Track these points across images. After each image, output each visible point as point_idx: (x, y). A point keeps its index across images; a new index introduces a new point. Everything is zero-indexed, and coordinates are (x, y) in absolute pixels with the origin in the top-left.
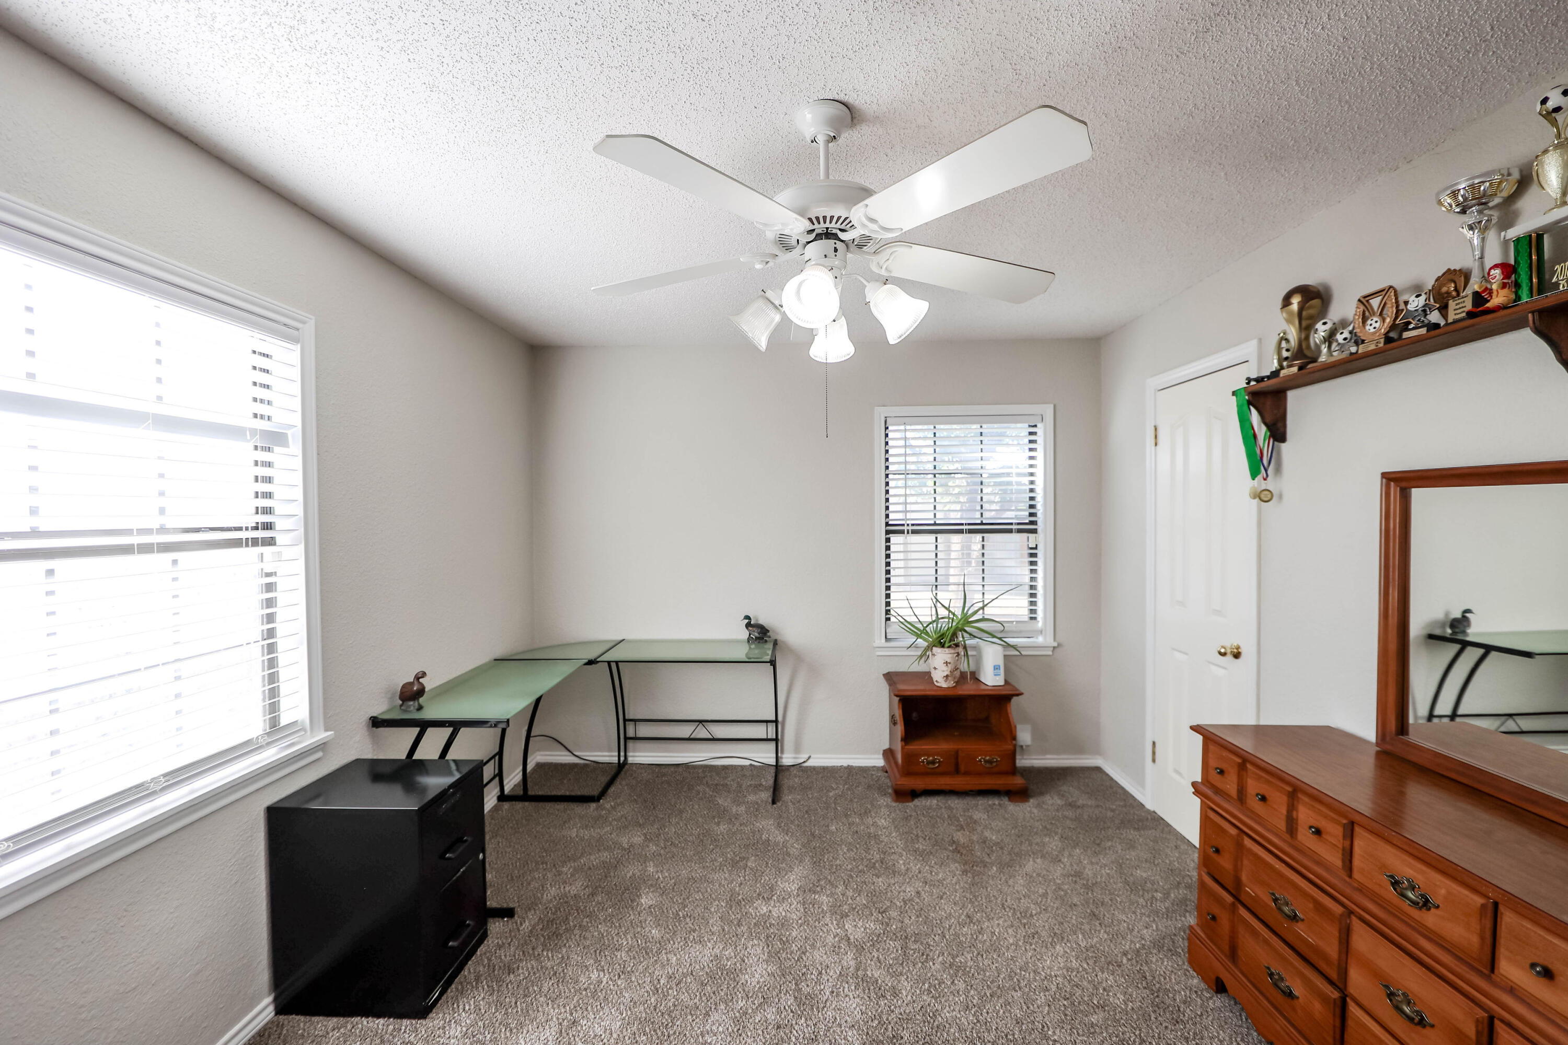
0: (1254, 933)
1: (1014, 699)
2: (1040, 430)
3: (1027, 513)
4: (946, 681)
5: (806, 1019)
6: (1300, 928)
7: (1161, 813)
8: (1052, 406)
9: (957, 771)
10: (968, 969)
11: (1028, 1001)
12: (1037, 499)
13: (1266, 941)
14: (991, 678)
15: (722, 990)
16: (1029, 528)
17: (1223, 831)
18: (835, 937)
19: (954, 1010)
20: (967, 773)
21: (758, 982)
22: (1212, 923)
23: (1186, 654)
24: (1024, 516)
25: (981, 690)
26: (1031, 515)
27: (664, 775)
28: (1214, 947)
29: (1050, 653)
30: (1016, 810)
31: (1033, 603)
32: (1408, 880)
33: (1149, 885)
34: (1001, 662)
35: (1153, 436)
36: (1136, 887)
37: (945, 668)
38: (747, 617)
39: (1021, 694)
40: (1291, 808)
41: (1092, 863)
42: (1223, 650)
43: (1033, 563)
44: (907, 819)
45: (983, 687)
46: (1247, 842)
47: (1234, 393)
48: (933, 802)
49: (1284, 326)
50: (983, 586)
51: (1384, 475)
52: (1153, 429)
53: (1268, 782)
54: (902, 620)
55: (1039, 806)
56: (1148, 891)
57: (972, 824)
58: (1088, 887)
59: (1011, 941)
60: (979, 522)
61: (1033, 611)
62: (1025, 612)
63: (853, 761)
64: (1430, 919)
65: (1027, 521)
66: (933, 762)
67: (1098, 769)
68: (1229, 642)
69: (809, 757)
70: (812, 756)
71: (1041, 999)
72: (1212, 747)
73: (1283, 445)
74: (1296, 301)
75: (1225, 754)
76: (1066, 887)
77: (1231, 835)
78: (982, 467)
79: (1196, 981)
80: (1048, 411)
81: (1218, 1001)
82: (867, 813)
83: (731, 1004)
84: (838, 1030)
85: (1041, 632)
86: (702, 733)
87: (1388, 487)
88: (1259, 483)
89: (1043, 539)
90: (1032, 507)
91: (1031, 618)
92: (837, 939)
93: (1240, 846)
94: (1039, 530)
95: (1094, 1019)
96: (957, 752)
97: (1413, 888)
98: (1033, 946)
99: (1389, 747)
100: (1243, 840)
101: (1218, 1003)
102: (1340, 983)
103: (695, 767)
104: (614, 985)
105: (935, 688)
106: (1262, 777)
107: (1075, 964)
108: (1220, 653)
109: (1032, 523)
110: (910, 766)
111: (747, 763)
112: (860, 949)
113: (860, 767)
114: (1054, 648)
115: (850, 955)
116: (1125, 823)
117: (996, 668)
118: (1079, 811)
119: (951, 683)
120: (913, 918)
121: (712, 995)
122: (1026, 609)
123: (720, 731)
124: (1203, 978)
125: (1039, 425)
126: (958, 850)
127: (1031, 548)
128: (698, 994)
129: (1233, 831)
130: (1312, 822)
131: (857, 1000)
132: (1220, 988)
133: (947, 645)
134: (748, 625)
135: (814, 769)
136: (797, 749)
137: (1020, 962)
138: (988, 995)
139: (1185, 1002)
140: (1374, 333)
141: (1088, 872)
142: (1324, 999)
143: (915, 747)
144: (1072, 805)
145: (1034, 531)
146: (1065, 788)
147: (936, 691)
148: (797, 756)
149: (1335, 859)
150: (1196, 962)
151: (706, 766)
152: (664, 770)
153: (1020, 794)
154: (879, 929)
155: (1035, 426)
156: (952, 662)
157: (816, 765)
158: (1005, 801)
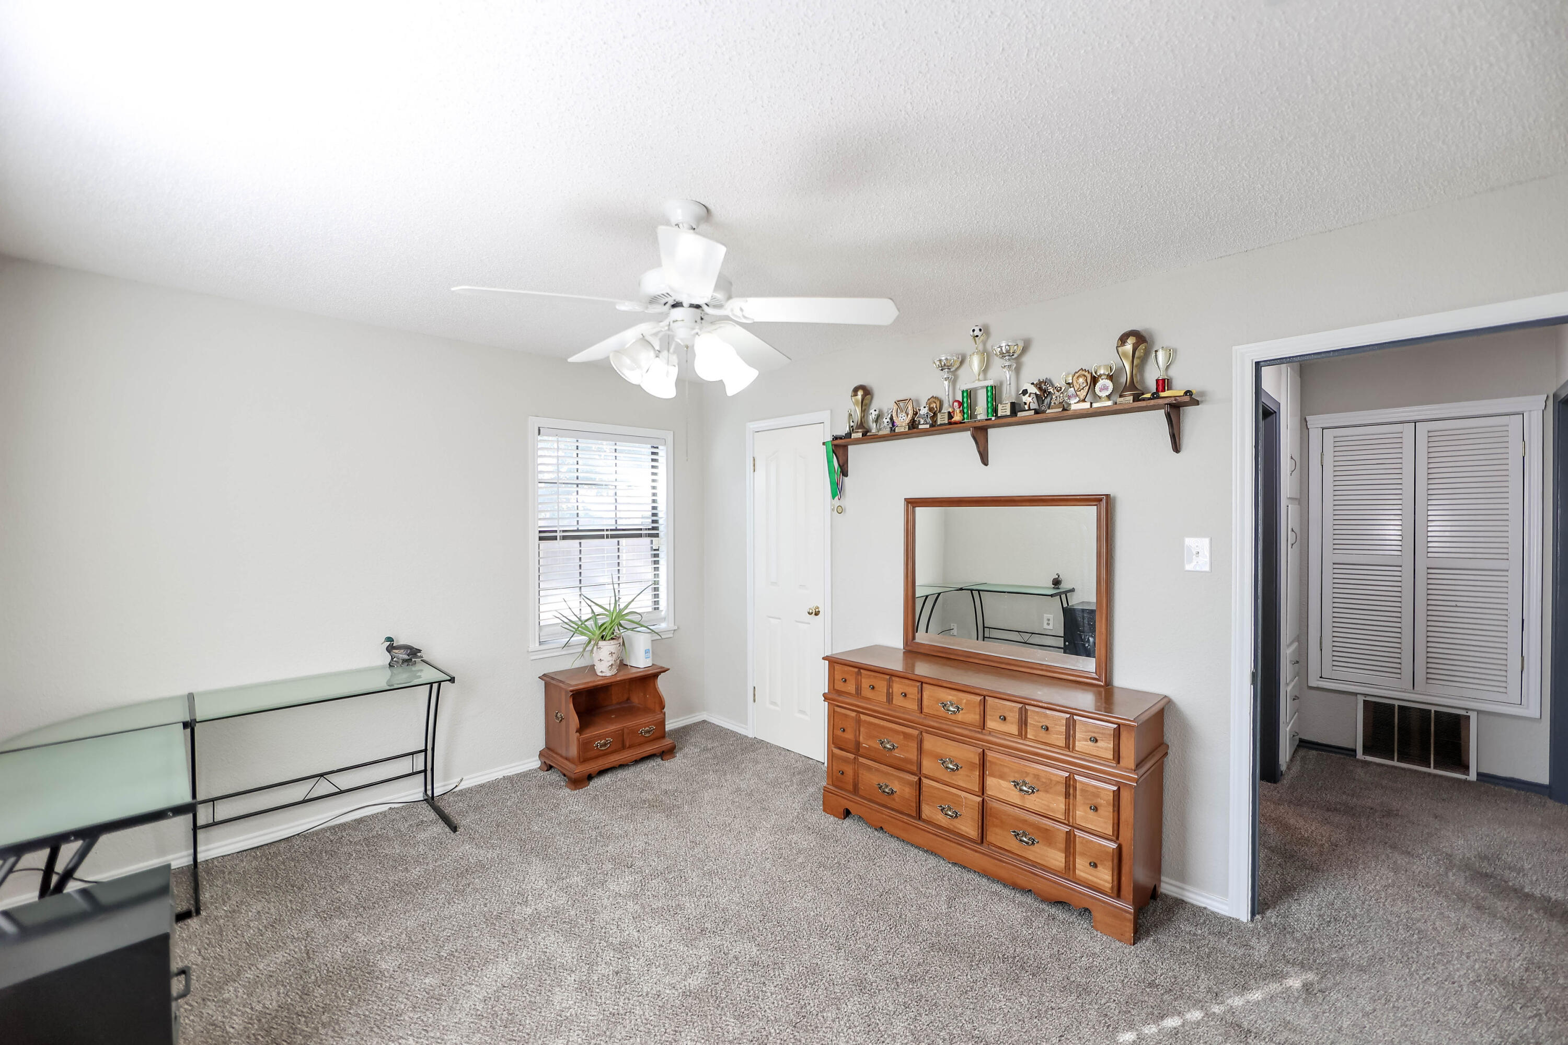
0: (869, 768)
1: (661, 678)
2: (662, 451)
3: (651, 521)
4: (610, 670)
5: (634, 956)
6: (896, 753)
7: (759, 737)
8: (672, 432)
9: (623, 747)
10: (716, 871)
11: (762, 870)
12: (658, 509)
13: (877, 770)
14: (640, 661)
15: (545, 980)
16: (653, 532)
17: (846, 716)
18: (608, 899)
19: (725, 897)
20: (630, 747)
21: (573, 958)
22: (842, 776)
23: (780, 619)
24: (648, 523)
25: (633, 673)
26: (654, 522)
27: (276, 855)
28: (843, 793)
29: (672, 635)
30: (668, 764)
31: (656, 596)
32: (950, 702)
33: (780, 780)
34: (649, 646)
35: (752, 465)
36: (775, 784)
37: (610, 659)
38: (389, 639)
39: (668, 670)
40: (889, 686)
41: (742, 780)
42: (811, 611)
43: (656, 562)
44: (595, 797)
45: (634, 670)
46: (863, 717)
47: (824, 444)
48: (607, 779)
49: (853, 407)
50: (619, 584)
51: (906, 499)
52: (752, 459)
53: (875, 677)
54: (566, 621)
55: (685, 757)
56: (781, 783)
57: (647, 786)
58: (750, 795)
59: (729, 844)
60: (614, 528)
61: (656, 603)
62: (650, 603)
63: (508, 771)
64: (960, 717)
65: (650, 527)
66: (605, 745)
67: (704, 721)
68: (812, 605)
69: (461, 780)
70: (464, 778)
71: (768, 865)
72: (837, 667)
73: (845, 478)
74: (860, 393)
75: (847, 668)
76: (737, 799)
77: (853, 717)
78: (616, 480)
79: (832, 818)
80: (669, 437)
81: (847, 822)
82: (557, 806)
83: (563, 983)
84: (662, 949)
85: (665, 619)
86: (324, 787)
87: (907, 506)
88: (836, 502)
89: (663, 543)
90: (654, 515)
91: (655, 609)
92: (611, 899)
93: (859, 722)
94: (661, 534)
95: (800, 860)
96: (623, 730)
97: (952, 705)
98: (743, 840)
99: (909, 648)
100: (860, 716)
101: (847, 824)
102: (918, 772)
103: (317, 833)
104: (427, 1040)
105: (601, 678)
106: (871, 675)
107: (772, 839)
108: (809, 613)
109: (654, 528)
110: (586, 752)
111: (385, 808)
112: (635, 896)
113: (517, 775)
114: (674, 630)
115: (630, 903)
116: (744, 750)
117: (647, 652)
118: (712, 751)
119: (614, 671)
120: (656, 860)
121: (539, 988)
122: (651, 601)
123: (344, 781)
124: (834, 816)
125: (660, 447)
126: (655, 805)
127: (655, 550)
128: (526, 995)
129: (854, 714)
130: (901, 691)
131: (660, 925)
132: (847, 813)
133: (607, 638)
134: (390, 649)
135: (470, 790)
136: (447, 777)
137: (742, 852)
138: (738, 878)
139: (834, 830)
140: (903, 422)
141: (743, 786)
142: (910, 783)
143: (589, 734)
144: (706, 749)
145: (657, 536)
146: (693, 740)
147: (602, 680)
148: (446, 783)
149: (915, 707)
150: (828, 808)
151: (333, 828)
152: (273, 849)
153: (667, 753)
154: (638, 877)
155: (657, 448)
156: (616, 652)
157: (470, 786)
158: (659, 760)
